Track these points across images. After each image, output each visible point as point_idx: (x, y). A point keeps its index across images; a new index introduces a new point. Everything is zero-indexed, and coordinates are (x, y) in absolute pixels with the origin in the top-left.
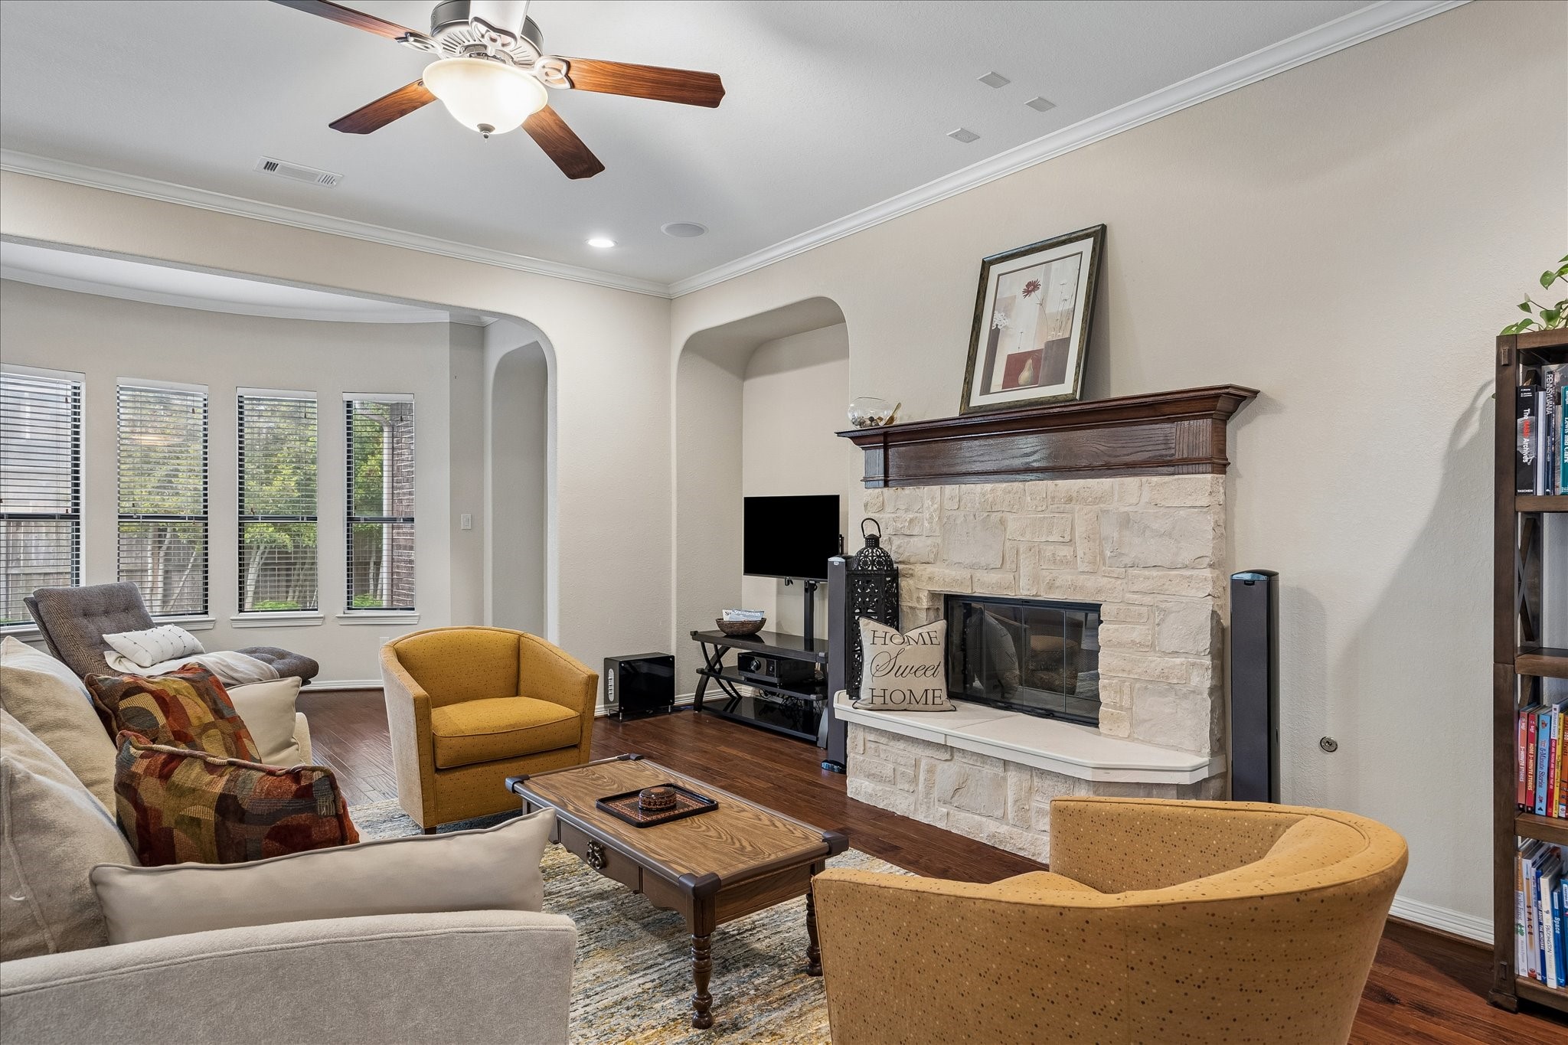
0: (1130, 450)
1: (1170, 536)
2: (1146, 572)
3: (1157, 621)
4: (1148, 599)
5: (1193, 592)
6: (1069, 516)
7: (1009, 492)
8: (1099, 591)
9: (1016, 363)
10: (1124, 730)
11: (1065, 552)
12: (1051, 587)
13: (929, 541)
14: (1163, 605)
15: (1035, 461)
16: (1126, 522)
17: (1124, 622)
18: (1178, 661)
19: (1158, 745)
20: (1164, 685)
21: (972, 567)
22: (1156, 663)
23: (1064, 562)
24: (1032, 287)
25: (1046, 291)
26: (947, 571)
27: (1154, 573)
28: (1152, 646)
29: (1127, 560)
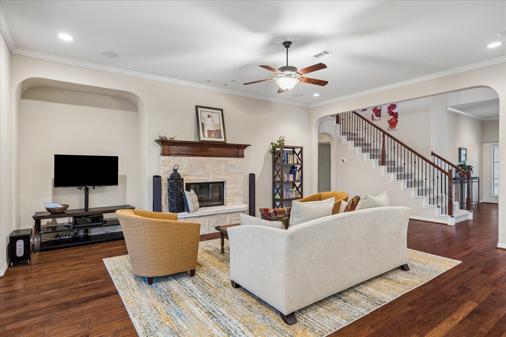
0: (230, 153)
1: (238, 169)
2: (234, 175)
3: (237, 183)
4: (235, 180)
5: (241, 178)
6: (221, 165)
7: (207, 159)
8: (227, 179)
9: (210, 132)
10: (231, 204)
11: (220, 172)
12: (217, 179)
13: (186, 170)
14: (238, 180)
15: (212, 153)
16: (231, 166)
17: (231, 184)
18: (240, 189)
19: (237, 205)
20: (238, 194)
21: (199, 176)
22: (236, 190)
23: (220, 174)
24: (209, 116)
25: (213, 118)
26: (191, 177)
27: (236, 175)
28: (236, 188)
29: (232, 173)
